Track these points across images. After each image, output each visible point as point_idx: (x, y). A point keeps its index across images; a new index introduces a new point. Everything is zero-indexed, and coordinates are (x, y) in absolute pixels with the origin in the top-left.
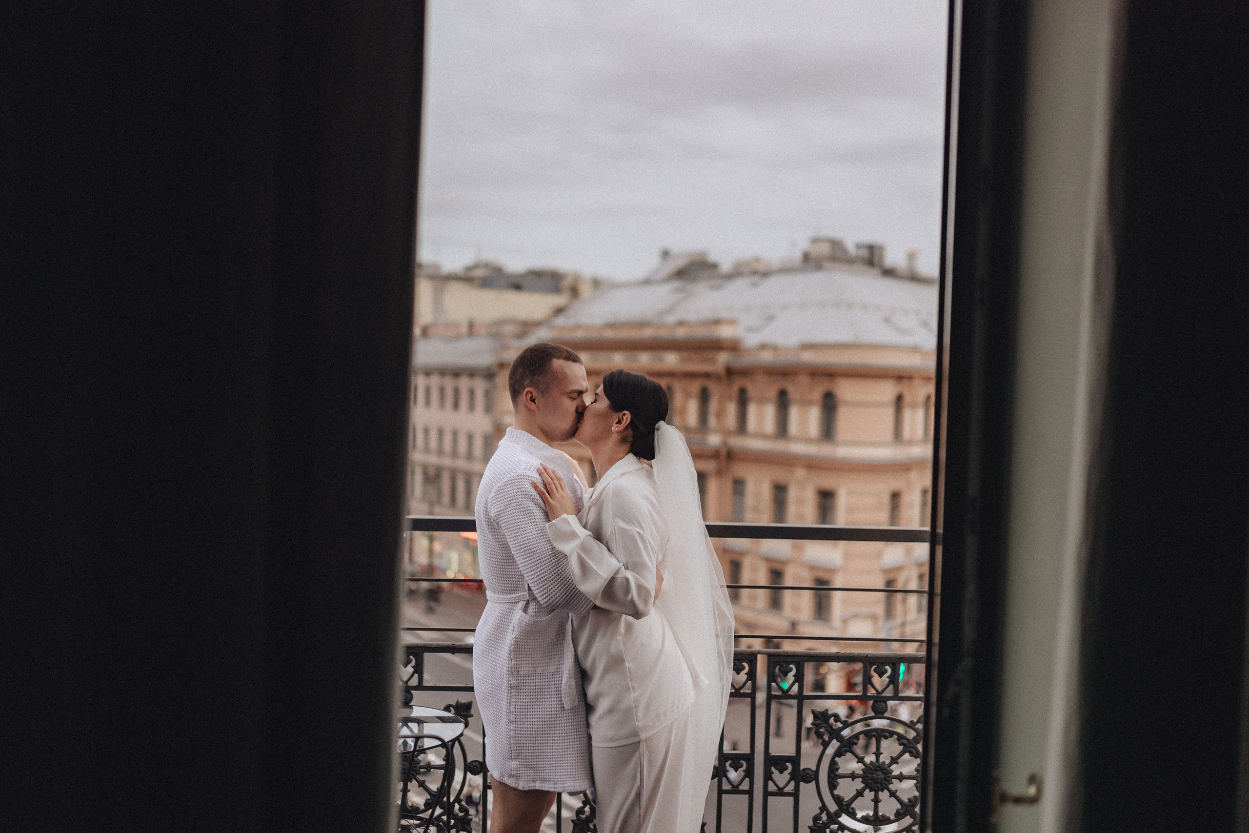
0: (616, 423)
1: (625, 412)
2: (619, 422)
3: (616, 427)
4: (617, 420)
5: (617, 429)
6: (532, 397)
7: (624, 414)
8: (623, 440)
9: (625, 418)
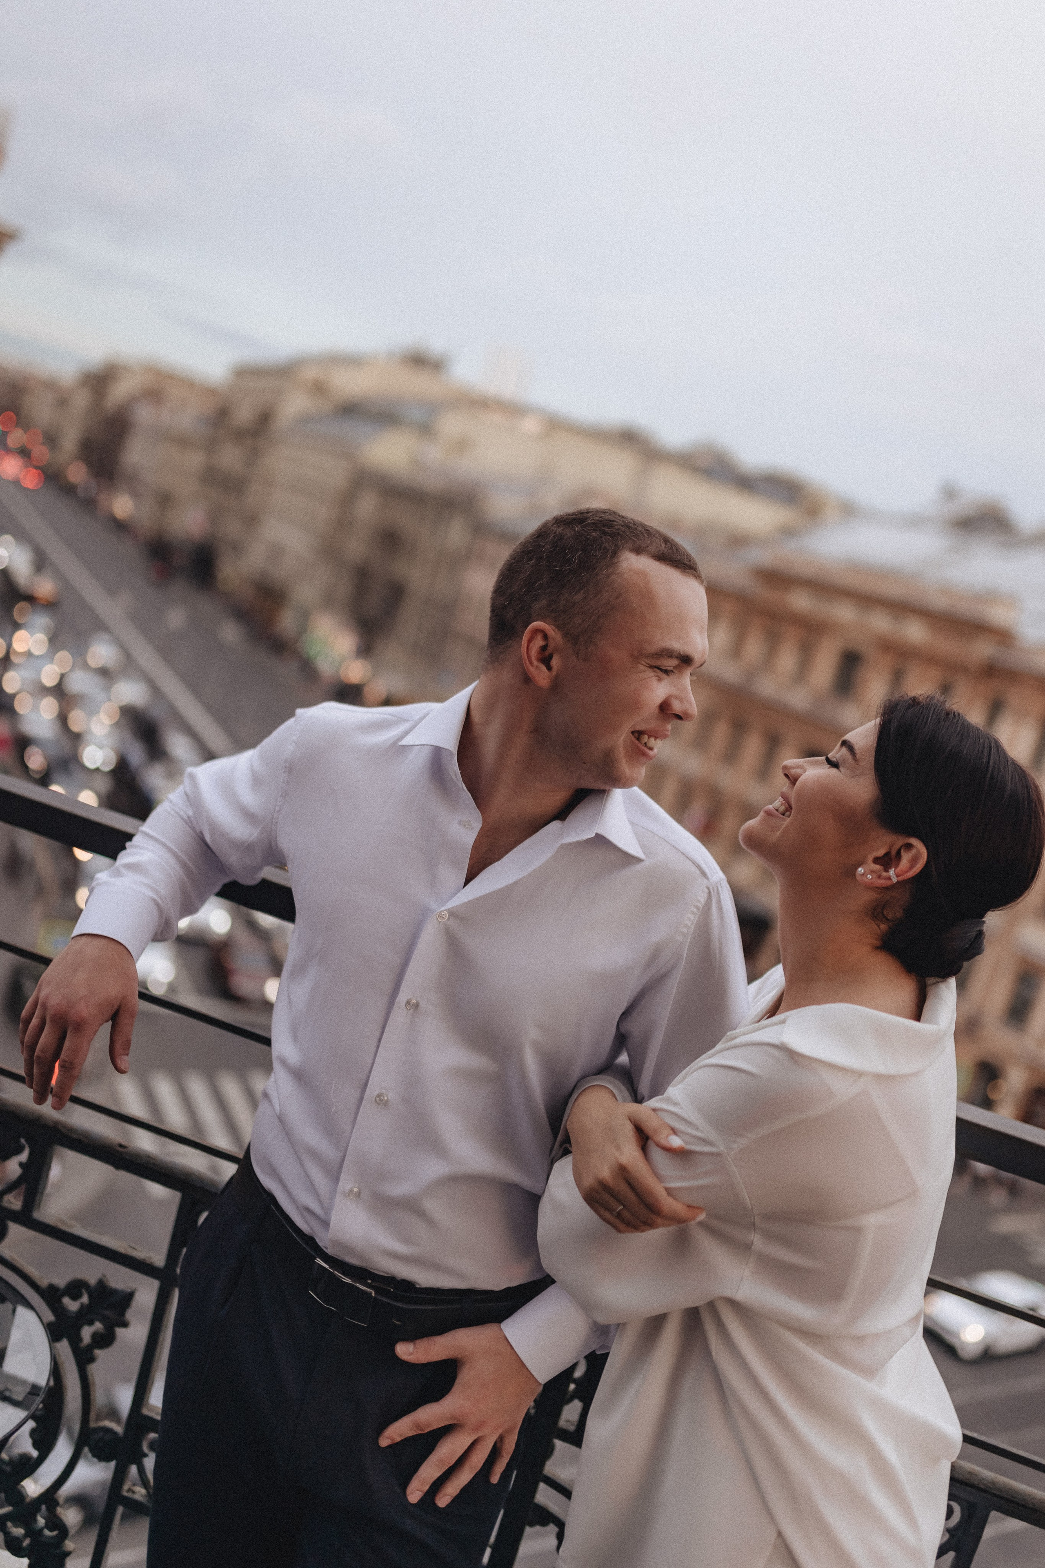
0: (876, 860)
1: (914, 841)
2: (887, 861)
3: (872, 872)
4: (881, 852)
5: (869, 876)
6: (544, 648)
7: (909, 846)
8: (876, 911)
9: (906, 858)
